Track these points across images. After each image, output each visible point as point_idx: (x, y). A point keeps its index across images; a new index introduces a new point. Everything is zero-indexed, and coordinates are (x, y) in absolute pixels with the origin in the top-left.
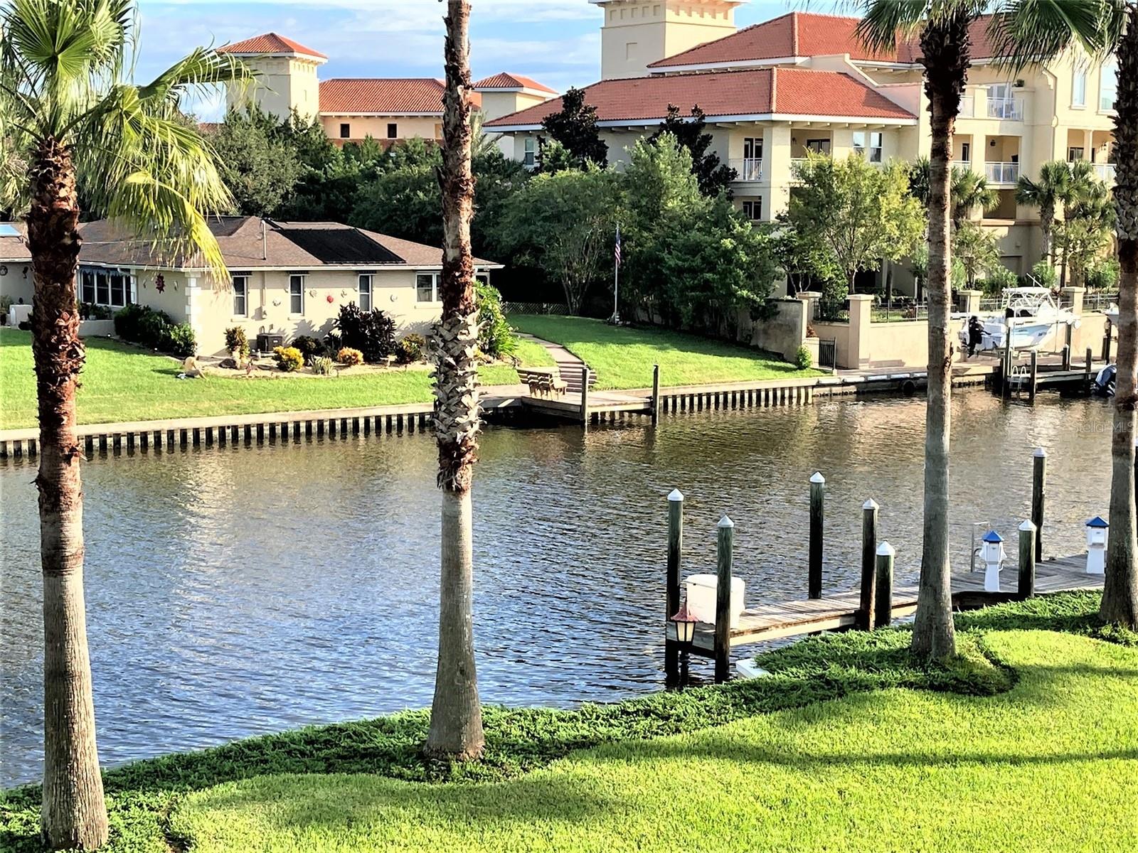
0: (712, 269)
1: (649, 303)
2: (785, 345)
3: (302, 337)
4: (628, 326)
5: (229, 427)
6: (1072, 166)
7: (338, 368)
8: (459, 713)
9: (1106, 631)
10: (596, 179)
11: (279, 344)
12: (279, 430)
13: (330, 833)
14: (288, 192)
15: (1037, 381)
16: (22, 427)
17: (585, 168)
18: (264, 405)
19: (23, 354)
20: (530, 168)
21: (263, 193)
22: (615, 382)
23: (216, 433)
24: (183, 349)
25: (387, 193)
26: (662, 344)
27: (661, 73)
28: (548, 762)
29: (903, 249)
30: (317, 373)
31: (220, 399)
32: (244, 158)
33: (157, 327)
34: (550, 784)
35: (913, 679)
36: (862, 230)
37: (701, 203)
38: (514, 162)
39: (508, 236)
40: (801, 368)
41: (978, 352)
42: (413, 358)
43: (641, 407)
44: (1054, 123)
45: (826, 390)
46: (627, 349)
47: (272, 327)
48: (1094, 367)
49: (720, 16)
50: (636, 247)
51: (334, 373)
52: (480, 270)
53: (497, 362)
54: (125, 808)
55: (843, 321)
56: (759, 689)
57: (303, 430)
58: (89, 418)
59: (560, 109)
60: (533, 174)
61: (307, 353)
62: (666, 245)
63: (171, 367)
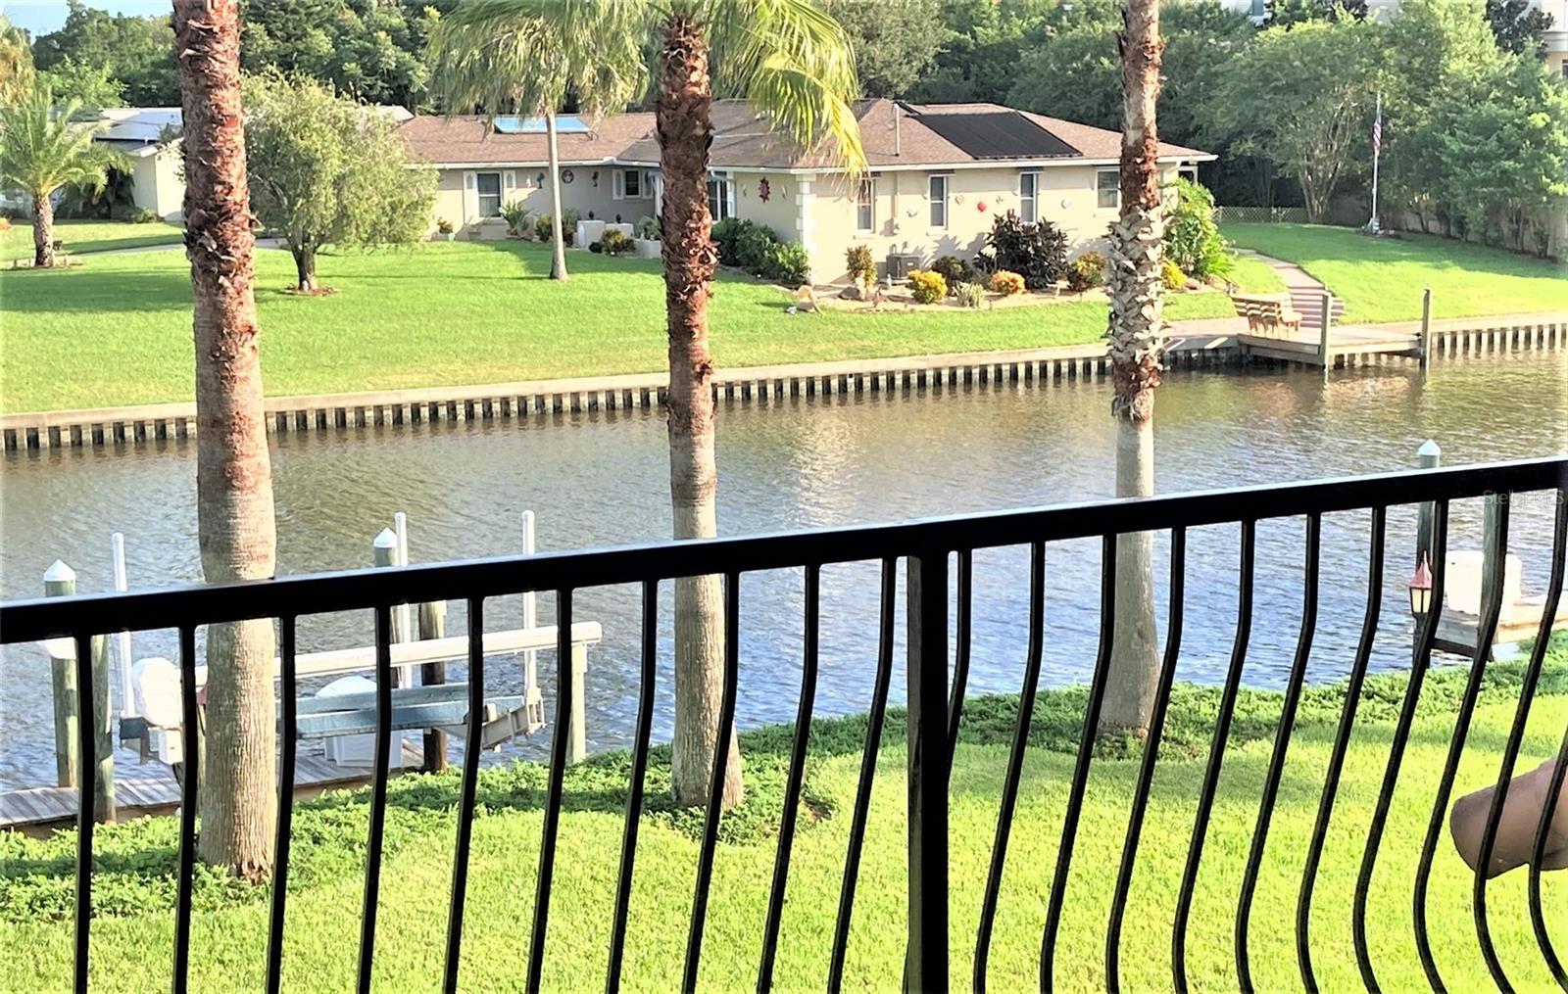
0: (1514, 155)
1: (1422, 205)
3: (944, 258)
4: (1391, 236)
5: (851, 376)
7: (990, 298)
10: (1349, 32)
11: (913, 268)
12: (914, 379)
13: (987, 803)
14: (927, 64)
16: (598, 375)
17: (1333, 18)
18: (896, 347)
19: (596, 282)
20: (1258, 20)
21: (895, 67)
22: (1370, 313)
23: (835, 383)
24: (793, 276)
25: (1061, 61)
26: (1440, 260)
28: (1243, 743)
30: (963, 305)
31: (840, 339)
32: (870, 20)
33: (761, 247)
34: (1245, 766)
37: (1500, 62)
38: (1236, 13)
39: (1224, 115)
42: (1090, 285)
43: (1406, 347)
46: (1387, 268)
47: (905, 245)
50: (1405, 126)
51: (985, 305)
52: (1185, 164)
53: (1203, 288)
54: (759, 770)
57: (945, 379)
60: (1261, 28)
61: (951, 279)
62: (1447, 124)
63: (779, 298)
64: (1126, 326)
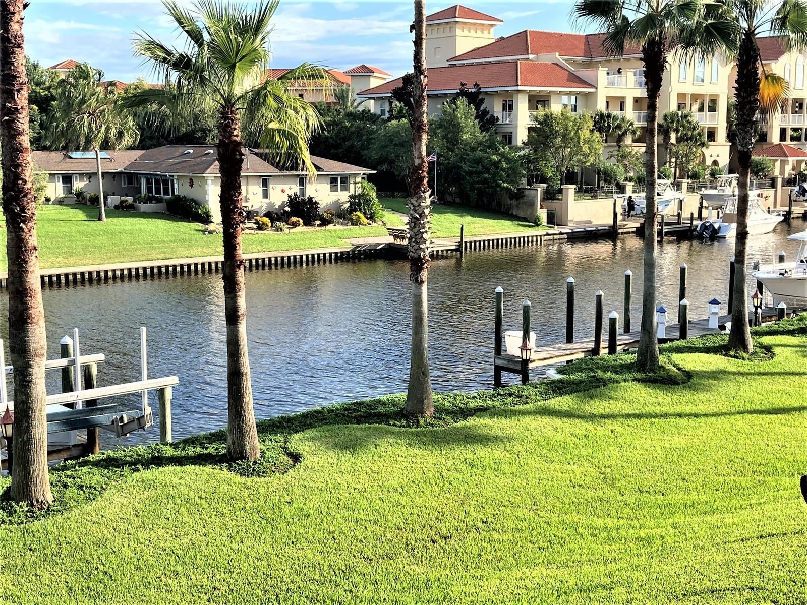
0: (488, 172)
1: (453, 192)
2: (528, 213)
3: (269, 212)
6: (680, 113)
7: (289, 228)
8: (422, 394)
9: (732, 353)
11: (257, 216)
12: (260, 262)
13: (367, 451)
15: (664, 231)
16: (123, 262)
20: (385, 117)
24: (206, 219)
27: (455, 63)
28: (466, 418)
29: (591, 160)
30: (278, 231)
33: (190, 207)
34: (469, 428)
35: (640, 377)
36: (569, 150)
37: (481, 136)
38: (375, 115)
40: (537, 225)
41: (632, 216)
42: (329, 223)
43: (454, 247)
44: (670, 90)
45: (551, 237)
46: (443, 216)
47: (252, 206)
48: (695, 223)
49: (486, 32)
50: (445, 160)
51: (287, 231)
52: (364, 174)
53: (374, 224)
55: (559, 199)
56: (564, 383)
58: (159, 256)
59: (401, 85)
60: (387, 121)
61: (273, 221)
62: (462, 159)
63: (200, 228)
64: (416, 242)
